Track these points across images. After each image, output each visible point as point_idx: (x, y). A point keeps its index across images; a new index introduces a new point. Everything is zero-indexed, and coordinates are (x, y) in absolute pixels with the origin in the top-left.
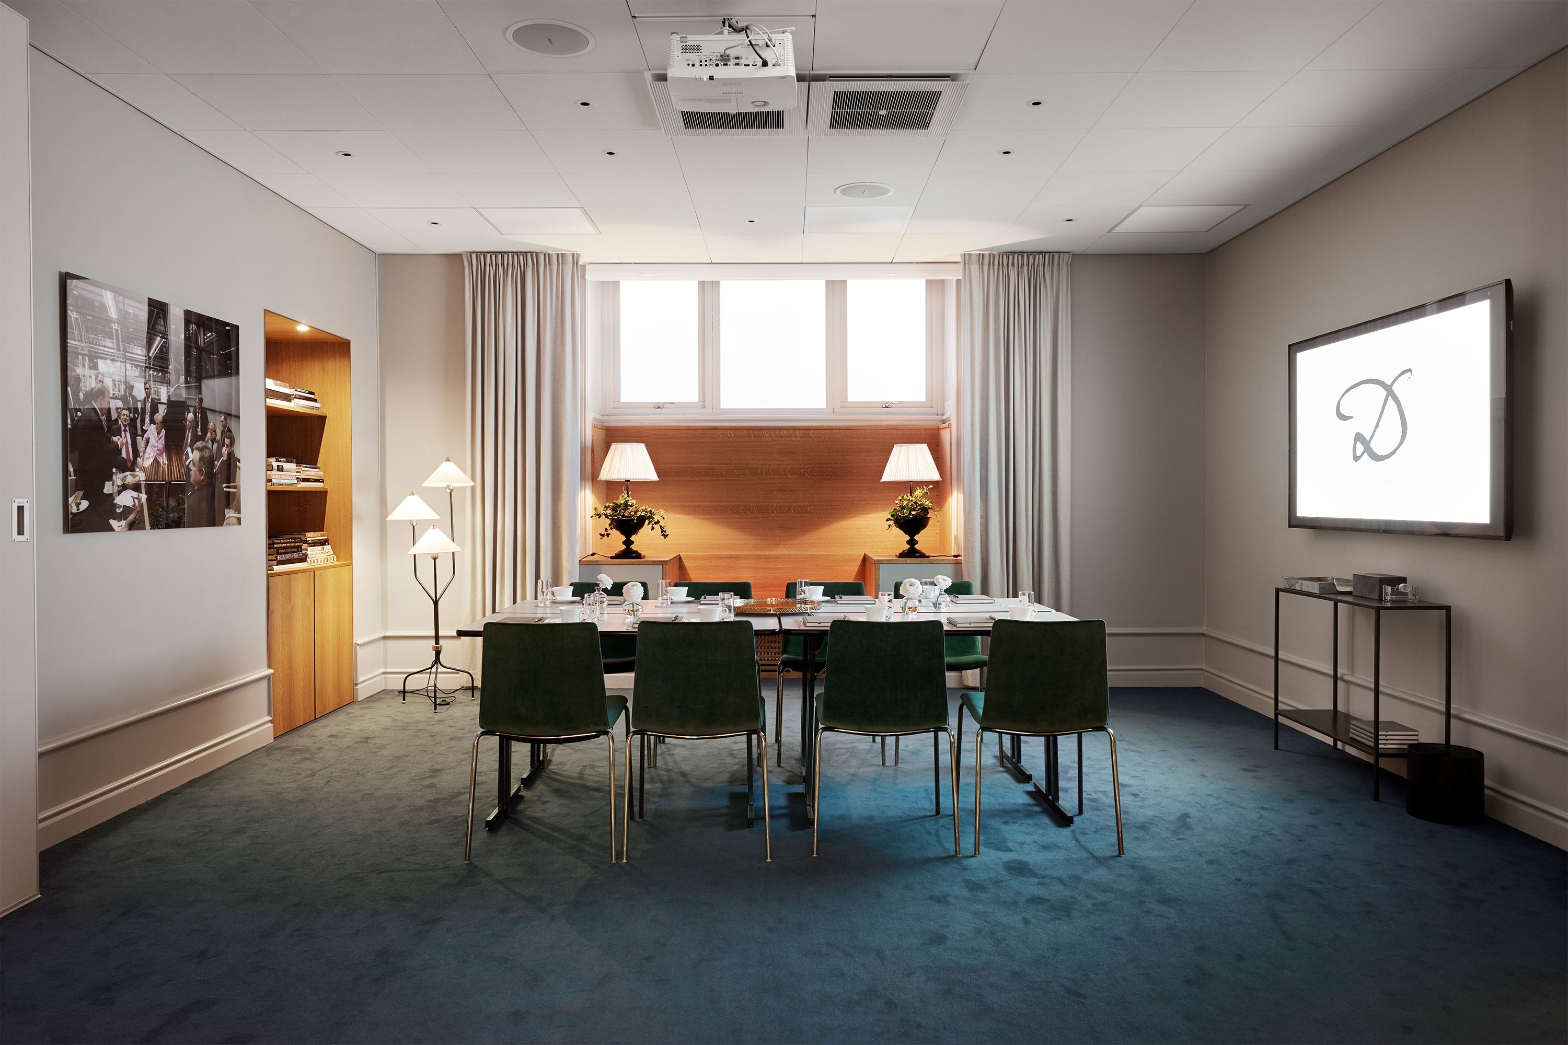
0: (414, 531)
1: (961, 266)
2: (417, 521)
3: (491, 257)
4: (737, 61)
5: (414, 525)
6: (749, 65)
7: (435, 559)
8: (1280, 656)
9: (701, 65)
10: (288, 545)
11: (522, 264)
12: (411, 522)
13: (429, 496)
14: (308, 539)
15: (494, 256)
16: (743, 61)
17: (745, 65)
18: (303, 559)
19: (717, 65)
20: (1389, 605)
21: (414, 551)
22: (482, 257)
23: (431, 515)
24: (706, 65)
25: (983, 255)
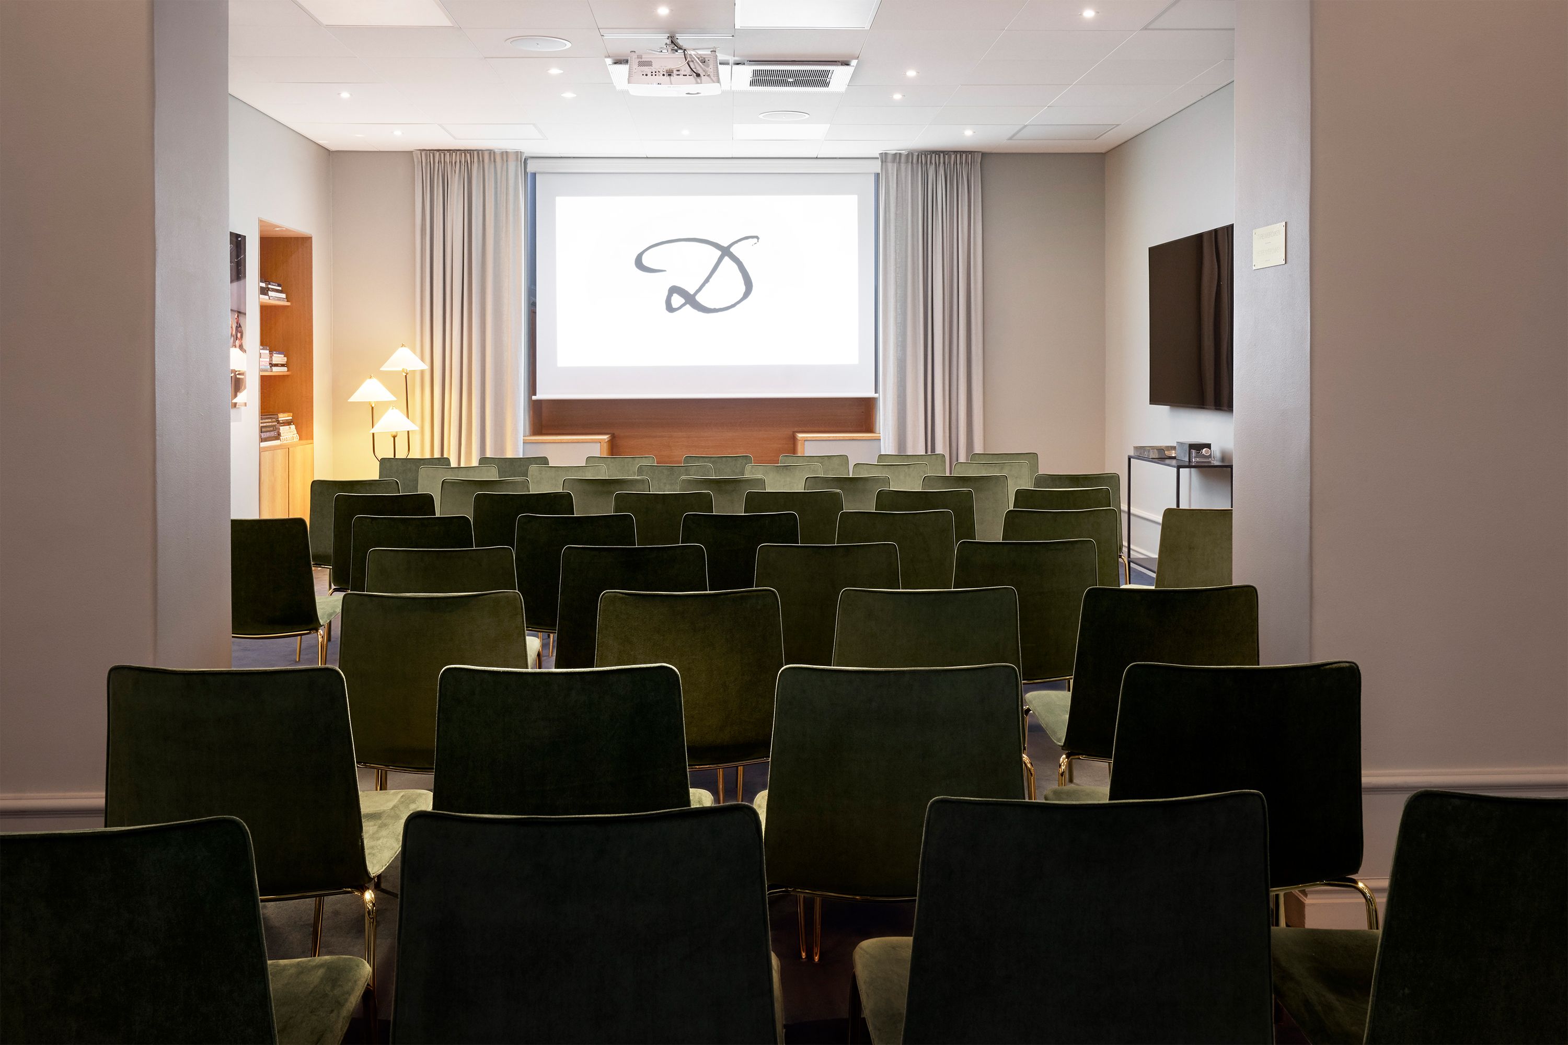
0: (373, 412)
1: (879, 162)
2: (377, 403)
3: (440, 155)
4: (678, 73)
5: (373, 406)
6: (686, 75)
7: (394, 437)
8: (1131, 511)
9: (652, 75)
10: (268, 424)
11: (469, 162)
12: (370, 403)
13: (387, 379)
14: (280, 419)
15: (442, 155)
16: (682, 73)
17: (684, 75)
18: (278, 437)
19: (664, 75)
20: (1193, 464)
21: (373, 431)
22: (431, 155)
23: (389, 397)
24: (656, 75)
25: (900, 154)
